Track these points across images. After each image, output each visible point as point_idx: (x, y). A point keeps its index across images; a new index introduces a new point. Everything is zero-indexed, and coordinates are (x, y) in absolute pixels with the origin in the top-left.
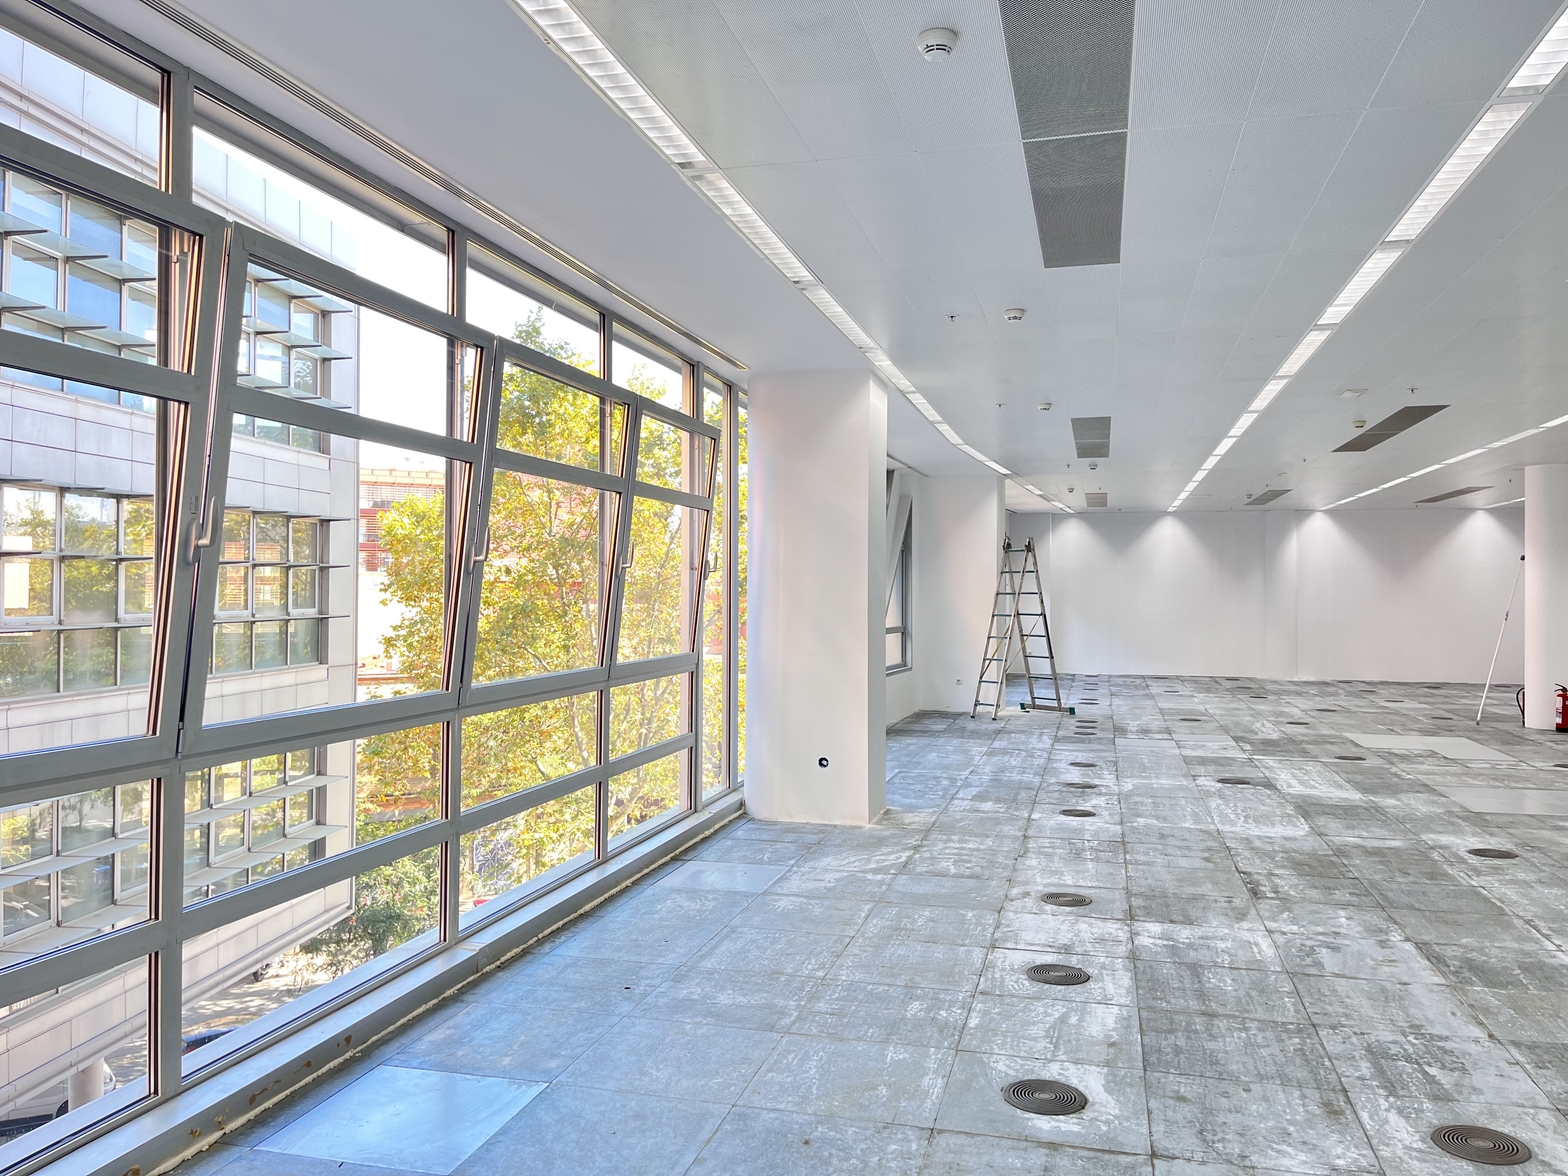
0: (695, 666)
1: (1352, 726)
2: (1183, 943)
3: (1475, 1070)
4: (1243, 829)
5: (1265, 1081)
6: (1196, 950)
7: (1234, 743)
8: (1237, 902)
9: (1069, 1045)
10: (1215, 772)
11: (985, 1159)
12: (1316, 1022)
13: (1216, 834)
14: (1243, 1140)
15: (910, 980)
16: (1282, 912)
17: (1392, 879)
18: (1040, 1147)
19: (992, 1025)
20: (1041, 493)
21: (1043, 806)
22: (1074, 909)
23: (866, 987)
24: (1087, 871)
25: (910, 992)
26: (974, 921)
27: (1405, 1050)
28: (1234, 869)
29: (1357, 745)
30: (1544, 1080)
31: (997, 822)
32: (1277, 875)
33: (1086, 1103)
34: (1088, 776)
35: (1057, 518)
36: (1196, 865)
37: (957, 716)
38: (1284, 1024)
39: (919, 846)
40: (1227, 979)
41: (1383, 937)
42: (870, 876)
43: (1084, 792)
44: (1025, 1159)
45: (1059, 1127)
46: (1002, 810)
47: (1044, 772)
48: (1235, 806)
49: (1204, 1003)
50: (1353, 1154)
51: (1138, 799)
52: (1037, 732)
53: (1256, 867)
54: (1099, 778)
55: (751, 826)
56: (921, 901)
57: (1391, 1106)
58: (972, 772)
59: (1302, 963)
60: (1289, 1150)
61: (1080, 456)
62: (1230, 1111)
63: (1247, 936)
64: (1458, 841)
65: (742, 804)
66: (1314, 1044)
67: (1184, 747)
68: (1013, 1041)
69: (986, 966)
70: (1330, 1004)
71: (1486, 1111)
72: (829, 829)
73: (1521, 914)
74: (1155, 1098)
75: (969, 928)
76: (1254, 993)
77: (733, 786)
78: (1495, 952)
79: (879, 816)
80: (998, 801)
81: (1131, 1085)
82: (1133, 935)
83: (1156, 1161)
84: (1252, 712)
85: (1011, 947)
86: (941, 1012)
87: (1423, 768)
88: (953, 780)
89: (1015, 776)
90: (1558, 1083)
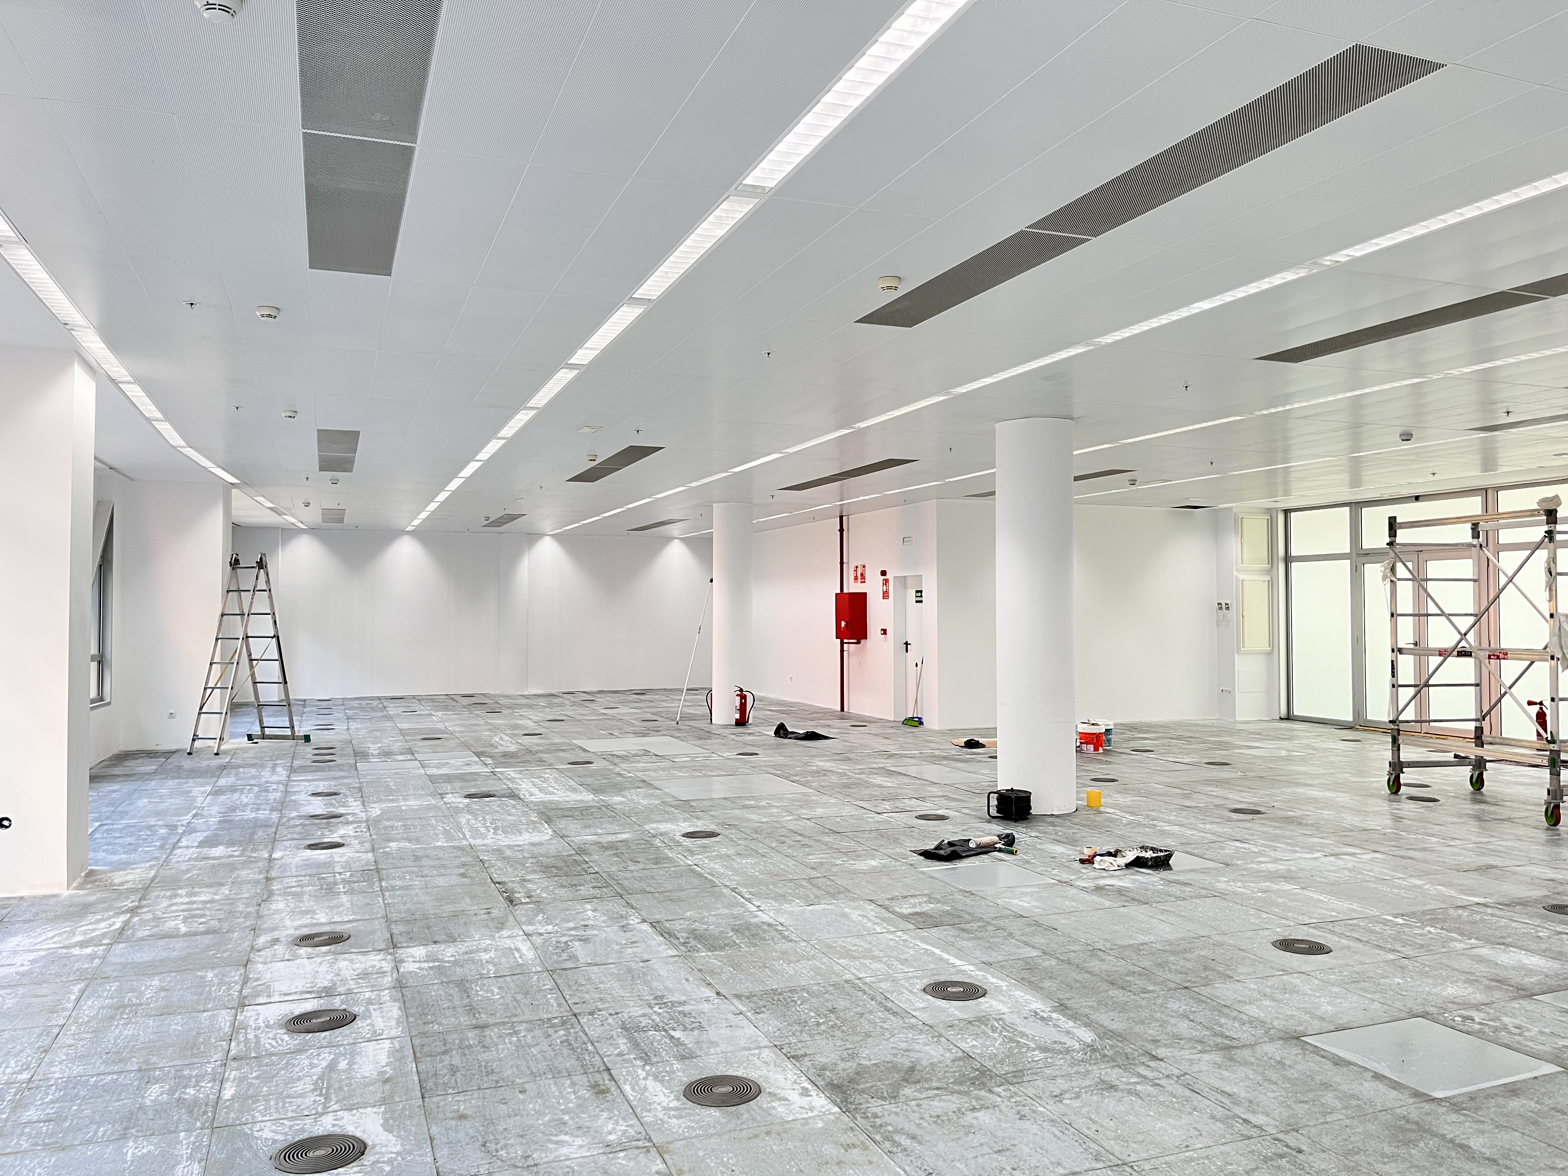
1: (579, 733)
2: (449, 962)
3: (710, 1026)
4: (493, 840)
5: (538, 1079)
6: (462, 966)
7: (476, 759)
8: (495, 912)
9: (341, 1093)
10: (462, 788)
12: (576, 1011)
13: (468, 849)
14: (524, 1141)
15: (144, 1062)
16: (537, 915)
17: (624, 870)
19: (250, 1092)
20: (272, 506)
21: (284, 843)
22: (331, 948)
23: (88, 1081)
24: (342, 905)
25: (146, 1075)
26: (216, 981)
27: (653, 1020)
28: (489, 880)
29: (585, 750)
30: (762, 1023)
31: (233, 867)
32: (529, 881)
33: (365, 1149)
34: (332, 805)
35: (285, 533)
36: (453, 883)
37: (168, 754)
38: (549, 1020)
39: (137, 907)
40: (493, 988)
41: (623, 923)
42: (76, 951)
43: (330, 823)
46: (236, 854)
47: (282, 806)
48: (484, 819)
49: (475, 1016)
50: (622, 1127)
51: (388, 824)
52: (270, 764)
53: (509, 876)
54: (344, 806)
56: (146, 970)
57: (648, 1074)
58: (195, 816)
59: (560, 959)
60: (567, 1138)
61: (322, 469)
62: (509, 1116)
63: (508, 943)
64: (674, 827)
66: (577, 1033)
67: (429, 767)
68: (277, 1104)
69: (237, 1028)
70: (587, 993)
71: (723, 1060)
73: (727, 883)
74: (436, 1123)
75: (210, 989)
76: (519, 997)
78: (712, 920)
79: (79, 880)
80: (230, 844)
81: (410, 1117)
82: (398, 963)
84: (490, 727)
85: (264, 1001)
86: (188, 1090)
87: (640, 765)
88: (172, 827)
89: (249, 815)
90: (772, 1024)
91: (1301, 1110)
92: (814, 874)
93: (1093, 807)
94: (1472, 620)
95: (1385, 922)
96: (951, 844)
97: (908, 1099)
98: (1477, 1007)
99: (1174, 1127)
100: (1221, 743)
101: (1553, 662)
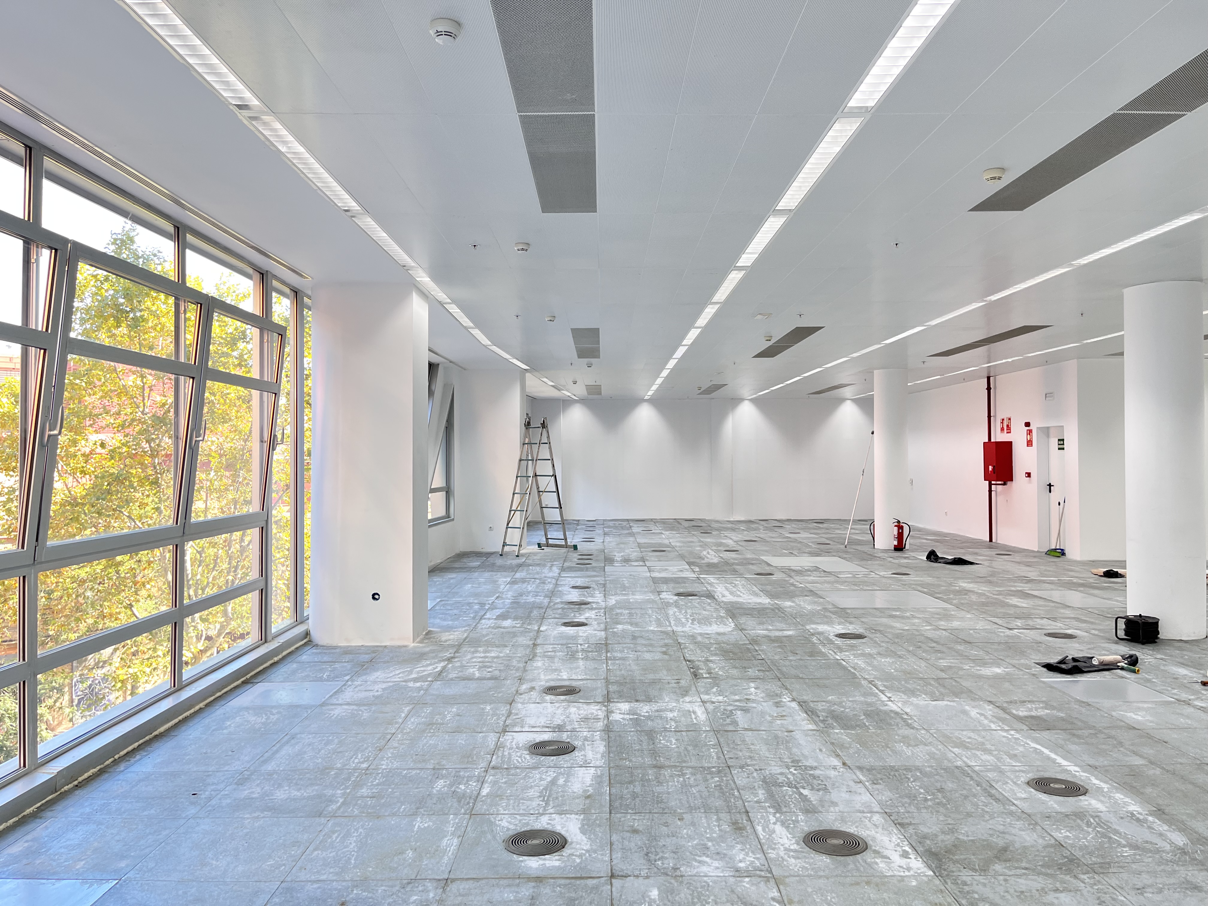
0: (264, 522)
1: (766, 551)
2: (644, 716)
3: (833, 789)
4: (690, 629)
5: (694, 811)
6: (652, 720)
7: (687, 567)
8: (683, 682)
9: (556, 801)
10: (674, 588)
11: (486, 897)
12: (730, 764)
13: (671, 634)
14: (676, 857)
15: (438, 763)
16: (713, 688)
17: (785, 659)
18: (529, 881)
19: (499, 792)
20: (553, 384)
21: (549, 620)
22: (567, 697)
23: (401, 773)
24: (579, 667)
25: (437, 773)
26: (491, 712)
27: (788, 779)
28: (682, 658)
29: (769, 565)
30: (877, 792)
31: (514, 635)
32: (711, 661)
33: (566, 844)
34: (584, 595)
35: (566, 403)
36: (656, 658)
37: (488, 555)
38: (709, 768)
39: (452, 658)
40: (672, 739)
41: (777, 700)
42: (411, 684)
43: (580, 608)
44: (517, 892)
45: (544, 864)
46: (518, 625)
47: (552, 594)
48: (686, 612)
49: (655, 759)
50: (751, 858)
51: (619, 611)
52: (549, 565)
53: (696, 655)
54: (592, 597)
55: (314, 650)
56: (451, 700)
57: (777, 820)
58: (497, 597)
59: (724, 723)
60: (707, 860)
61: (580, 356)
62: (668, 836)
63: (688, 707)
64: (830, 629)
65: (307, 634)
66: (728, 780)
67: (653, 571)
68: (515, 803)
69: (498, 746)
70: (741, 751)
71: (839, 818)
72: (381, 649)
73: (866, 677)
74: (617, 834)
75: (487, 718)
76: (690, 748)
77: (299, 618)
78: (849, 704)
79: (422, 637)
80: (516, 618)
81: (599, 826)
82: (609, 713)
83: (613, 881)
84: (701, 544)
85: (518, 730)
86: (461, 786)
87: (811, 578)
88: (482, 605)
89: (530, 599)
90: (887, 795)
92: (942, 675)
96: (1074, 660)
97: (996, 874)
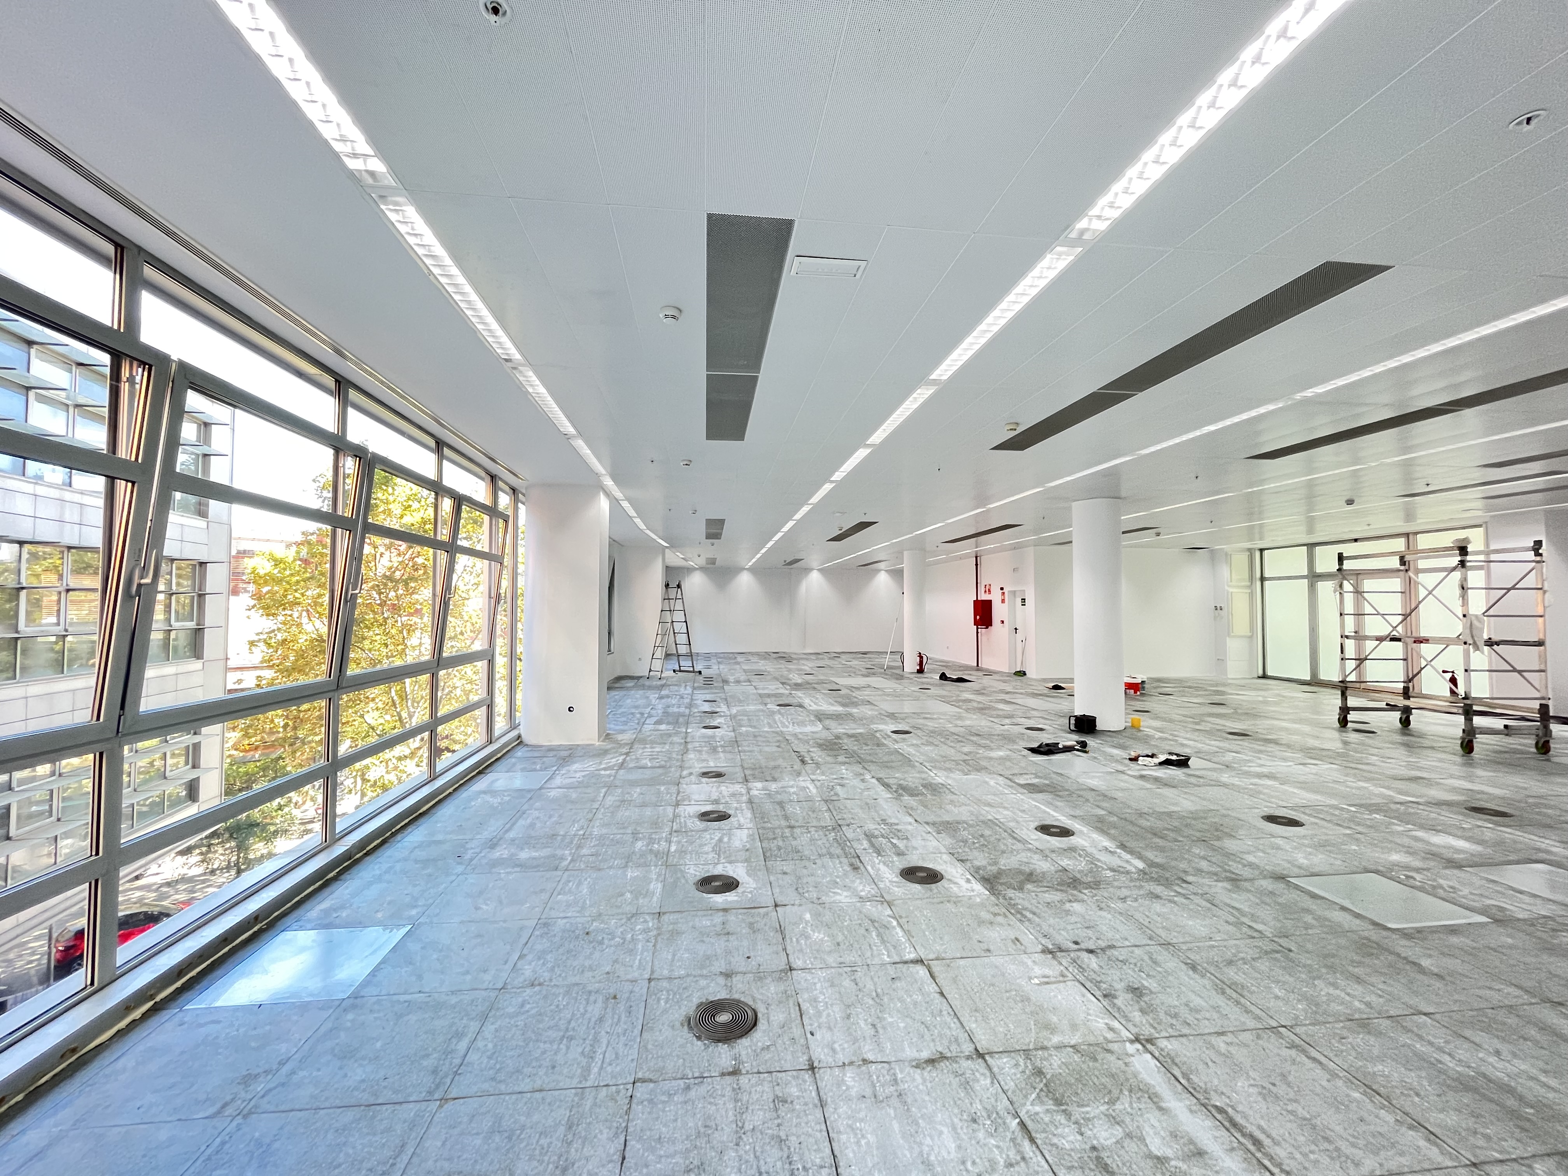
0: (491, 656)
1: (833, 674)
2: (774, 791)
3: (912, 838)
4: (793, 729)
5: (822, 858)
6: (780, 794)
7: (781, 686)
8: (795, 767)
9: (726, 854)
10: (775, 701)
11: (691, 924)
12: (840, 823)
13: (780, 733)
14: (817, 890)
15: (634, 829)
16: (817, 770)
17: (861, 749)
18: (719, 912)
19: (683, 849)
20: (684, 557)
21: (692, 725)
22: (717, 779)
23: (609, 837)
24: (720, 758)
25: (635, 835)
26: (665, 791)
27: (881, 832)
28: (791, 750)
29: (836, 684)
30: (942, 839)
31: (670, 735)
32: (812, 752)
33: (738, 884)
34: (713, 707)
35: (689, 570)
36: (773, 750)
37: (639, 678)
38: (826, 827)
39: (629, 752)
40: (797, 807)
41: (862, 777)
42: (603, 772)
43: (713, 716)
44: (712, 920)
45: (727, 899)
46: (671, 729)
47: (690, 706)
48: (787, 718)
49: (788, 821)
50: (868, 888)
51: (740, 718)
52: (683, 685)
53: (802, 749)
54: (719, 708)
55: (525, 749)
56: (634, 783)
57: (880, 861)
58: (652, 709)
59: (830, 795)
60: (839, 891)
61: (707, 538)
62: (808, 876)
63: (803, 784)
64: (886, 727)
65: (519, 737)
66: (841, 835)
67: (758, 689)
68: (696, 856)
69: (676, 816)
70: (845, 814)
71: (921, 858)
72: (575, 747)
73: (918, 760)
74: (772, 875)
75: (663, 796)
76: (810, 813)
77: (513, 726)
78: (910, 779)
79: (603, 737)
80: (668, 723)
81: (759, 870)
82: (749, 790)
83: (777, 909)
84: (787, 669)
85: (687, 804)
86: (655, 845)
87: (866, 693)
88: (642, 714)
89: (675, 710)
90: (948, 841)
91: (1289, 924)
92: (967, 758)
93: (1135, 727)
94: (1400, 618)
95: (1342, 809)
96: (1047, 745)
97: (1029, 891)
98: (1418, 870)
99: (1201, 926)
100: (1218, 691)
101: (1465, 646)
